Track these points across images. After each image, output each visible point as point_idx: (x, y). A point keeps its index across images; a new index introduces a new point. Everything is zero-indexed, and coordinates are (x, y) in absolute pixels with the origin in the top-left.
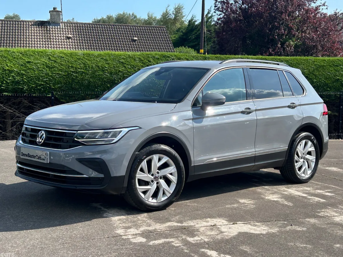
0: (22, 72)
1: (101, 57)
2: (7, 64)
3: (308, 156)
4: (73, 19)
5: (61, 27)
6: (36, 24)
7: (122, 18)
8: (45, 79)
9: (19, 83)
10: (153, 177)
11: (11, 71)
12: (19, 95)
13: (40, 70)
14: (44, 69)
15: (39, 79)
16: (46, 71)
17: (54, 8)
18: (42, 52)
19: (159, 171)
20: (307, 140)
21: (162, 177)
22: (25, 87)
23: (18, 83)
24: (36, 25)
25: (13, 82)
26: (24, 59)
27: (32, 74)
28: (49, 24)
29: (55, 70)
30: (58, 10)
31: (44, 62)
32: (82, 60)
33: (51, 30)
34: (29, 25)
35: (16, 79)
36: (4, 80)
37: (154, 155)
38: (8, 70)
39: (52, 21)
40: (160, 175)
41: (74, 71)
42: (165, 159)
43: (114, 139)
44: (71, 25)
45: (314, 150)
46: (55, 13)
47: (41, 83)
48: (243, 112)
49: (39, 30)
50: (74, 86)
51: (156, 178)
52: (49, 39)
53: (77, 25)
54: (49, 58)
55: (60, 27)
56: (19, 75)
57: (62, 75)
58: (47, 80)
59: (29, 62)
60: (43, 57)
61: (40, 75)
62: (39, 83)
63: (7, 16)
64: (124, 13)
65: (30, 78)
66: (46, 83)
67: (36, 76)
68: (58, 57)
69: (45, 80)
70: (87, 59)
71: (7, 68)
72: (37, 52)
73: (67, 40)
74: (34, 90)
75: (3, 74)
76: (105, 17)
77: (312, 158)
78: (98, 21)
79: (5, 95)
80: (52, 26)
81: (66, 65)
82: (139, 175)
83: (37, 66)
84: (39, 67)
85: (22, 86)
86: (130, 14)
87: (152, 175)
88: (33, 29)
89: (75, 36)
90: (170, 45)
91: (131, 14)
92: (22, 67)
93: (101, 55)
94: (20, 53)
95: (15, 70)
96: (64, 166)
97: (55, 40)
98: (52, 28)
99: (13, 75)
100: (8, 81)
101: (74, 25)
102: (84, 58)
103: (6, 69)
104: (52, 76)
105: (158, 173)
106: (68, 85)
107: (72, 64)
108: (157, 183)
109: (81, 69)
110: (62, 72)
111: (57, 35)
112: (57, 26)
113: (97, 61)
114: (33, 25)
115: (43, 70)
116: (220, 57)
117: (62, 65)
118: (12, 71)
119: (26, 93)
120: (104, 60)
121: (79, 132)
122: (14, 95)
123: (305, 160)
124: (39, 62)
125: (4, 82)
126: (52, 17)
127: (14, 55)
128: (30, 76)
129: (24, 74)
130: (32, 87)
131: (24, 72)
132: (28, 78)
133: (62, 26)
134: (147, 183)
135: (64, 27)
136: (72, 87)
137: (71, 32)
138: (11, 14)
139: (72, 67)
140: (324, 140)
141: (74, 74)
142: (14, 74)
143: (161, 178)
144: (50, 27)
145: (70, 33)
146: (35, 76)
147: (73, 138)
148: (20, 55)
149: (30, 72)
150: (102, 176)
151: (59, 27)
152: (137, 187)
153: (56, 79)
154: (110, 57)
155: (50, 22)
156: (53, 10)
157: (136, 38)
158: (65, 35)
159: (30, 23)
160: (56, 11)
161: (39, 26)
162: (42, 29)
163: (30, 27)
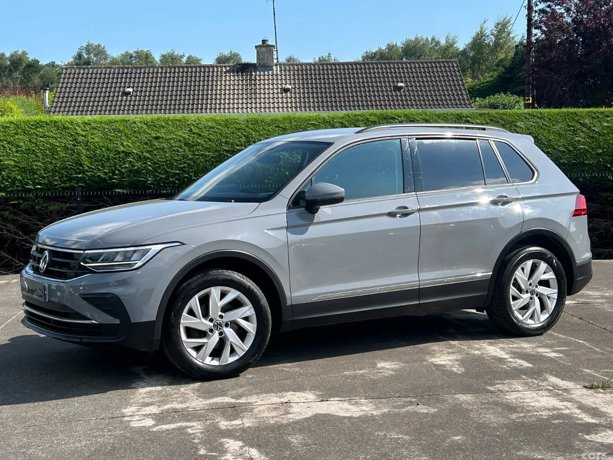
0: (145, 154)
1: (277, 124)
2: (122, 143)
3: (542, 289)
4: (329, 54)
5: (275, 73)
6: (234, 70)
7: (414, 47)
8: (181, 164)
9: (140, 172)
10: (212, 324)
11: (127, 154)
12: (142, 192)
13: (174, 150)
14: (180, 148)
15: (172, 164)
16: (184, 152)
17: (263, 41)
18: (180, 121)
19: (223, 314)
20: (536, 260)
21: (229, 323)
22: (150, 179)
23: (138, 172)
24: (233, 72)
25: (130, 171)
26: (150, 134)
27: (162, 158)
28: (256, 68)
29: (198, 150)
30: (269, 44)
31: (182, 136)
32: (243, 131)
33: (258, 78)
34: (221, 72)
35: (135, 167)
36: (116, 169)
37: (212, 288)
38: (123, 152)
39: (260, 64)
40: (225, 320)
41: (230, 150)
42: (233, 294)
43: (137, 263)
44: (292, 68)
45: (554, 277)
46: (263, 49)
47: (175, 171)
48: (392, 215)
49: (238, 80)
51: (218, 326)
52: (253, 95)
53: (302, 67)
54: (191, 130)
55: (273, 72)
56: (140, 159)
57: (209, 156)
58: (184, 167)
59: (157, 138)
60: (181, 128)
61: (173, 159)
62: (172, 171)
63: (219, 56)
64: (416, 39)
65: (158, 164)
66: (184, 171)
67: (167, 160)
68: (205, 128)
69: (182, 166)
70: (252, 129)
71: (122, 148)
72: (172, 121)
73: (283, 95)
74: (164, 183)
75: (115, 158)
76: (384, 48)
77: (552, 293)
78: (372, 55)
79: (119, 193)
80: (260, 72)
81: (217, 141)
82: (186, 321)
83: (170, 144)
84: (172, 146)
85: (145, 178)
86: (427, 39)
87: (211, 320)
88: (228, 78)
89: (297, 86)
90: (464, 92)
91: (430, 40)
92: (145, 147)
93: (276, 120)
94: (145, 123)
95: (134, 151)
96: (65, 307)
97: (262, 96)
98: (259, 76)
99: (131, 160)
100: (123, 170)
101: (296, 68)
102: (247, 127)
103: (120, 150)
104: (193, 160)
105: (221, 317)
107: (227, 137)
108: (221, 334)
110: (210, 152)
111: (267, 87)
112: (268, 71)
113: (269, 131)
114: (229, 72)
115: (180, 150)
116: (488, 113)
117: (210, 141)
118: (130, 153)
119: (152, 189)
120: (281, 129)
121: (86, 252)
122: (134, 192)
123: (535, 296)
124: (175, 136)
125: (117, 172)
126: (259, 56)
127: (135, 128)
128: (158, 161)
129: (148, 158)
130: (161, 178)
131: (147, 155)
132: (155, 163)
133: (277, 70)
134: (202, 334)
135: (279, 72)
137: (290, 80)
138: (227, 53)
139: (226, 143)
140: (576, 260)
141: (228, 155)
142: (132, 158)
143: (227, 325)
144: (256, 75)
145: (288, 82)
146: (165, 160)
147: (78, 262)
148: (144, 126)
149: (158, 154)
150: (118, 322)
151: (270, 72)
152: (183, 339)
153: (199, 164)
154: (291, 124)
155: (257, 65)
156: (261, 44)
157: (402, 84)
158: (280, 86)
159: (224, 68)
160: (265, 47)
161: (238, 73)
162: (242, 77)
163: (224, 75)
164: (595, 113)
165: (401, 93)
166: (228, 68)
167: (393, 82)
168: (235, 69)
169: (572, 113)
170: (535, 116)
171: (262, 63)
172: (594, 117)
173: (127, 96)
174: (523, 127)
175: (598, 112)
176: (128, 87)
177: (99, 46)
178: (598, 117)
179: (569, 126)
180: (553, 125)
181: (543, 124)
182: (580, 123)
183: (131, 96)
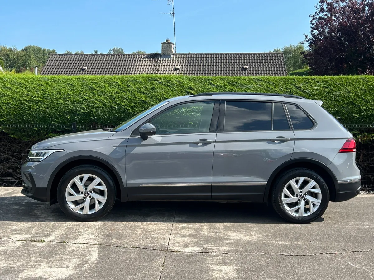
5: (172, 59)
17: (167, 40)
24: (148, 58)
29: (6, 99)
30: (170, 42)
33: (162, 62)
34: (141, 58)
39: (163, 53)
41: (29, 100)
44: (183, 56)
46: (166, 45)
49: (150, 63)
50: (26, 118)
52: (157, 72)
53: (189, 56)
57: (13, 104)
73: (174, 72)
80: (163, 58)
88: (144, 62)
89: (184, 67)
90: (284, 72)
97: (162, 72)
98: (163, 60)
101: (185, 56)
106: (18, 117)
109: (38, 97)
111: (166, 67)
112: (168, 58)
114: (145, 58)
117: (17, 93)
126: (163, 49)
133: (173, 58)
136: (23, 120)
141: (27, 103)
144: (161, 60)
145: (179, 64)
155: (162, 55)
156: (165, 41)
157: (247, 67)
158: (173, 67)
159: (143, 56)
160: (167, 43)
161: (150, 59)
162: (152, 61)
163: (142, 60)
164: (309, 79)
165: (245, 72)
166: (145, 56)
167: (242, 65)
168: (149, 56)
169: (291, 79)
170: (262, 81)
171: (165, 53)
172: (307, 82)
173: (83, 71)
174: (251, 88)
175: (311, 78)
176: (85, 66)
177: (120, 49)
178: (311, 82)
179: (287, 88)
180: (275, 88)
181: (267, 87)
182: (296, 87)
183: (86, 71)
